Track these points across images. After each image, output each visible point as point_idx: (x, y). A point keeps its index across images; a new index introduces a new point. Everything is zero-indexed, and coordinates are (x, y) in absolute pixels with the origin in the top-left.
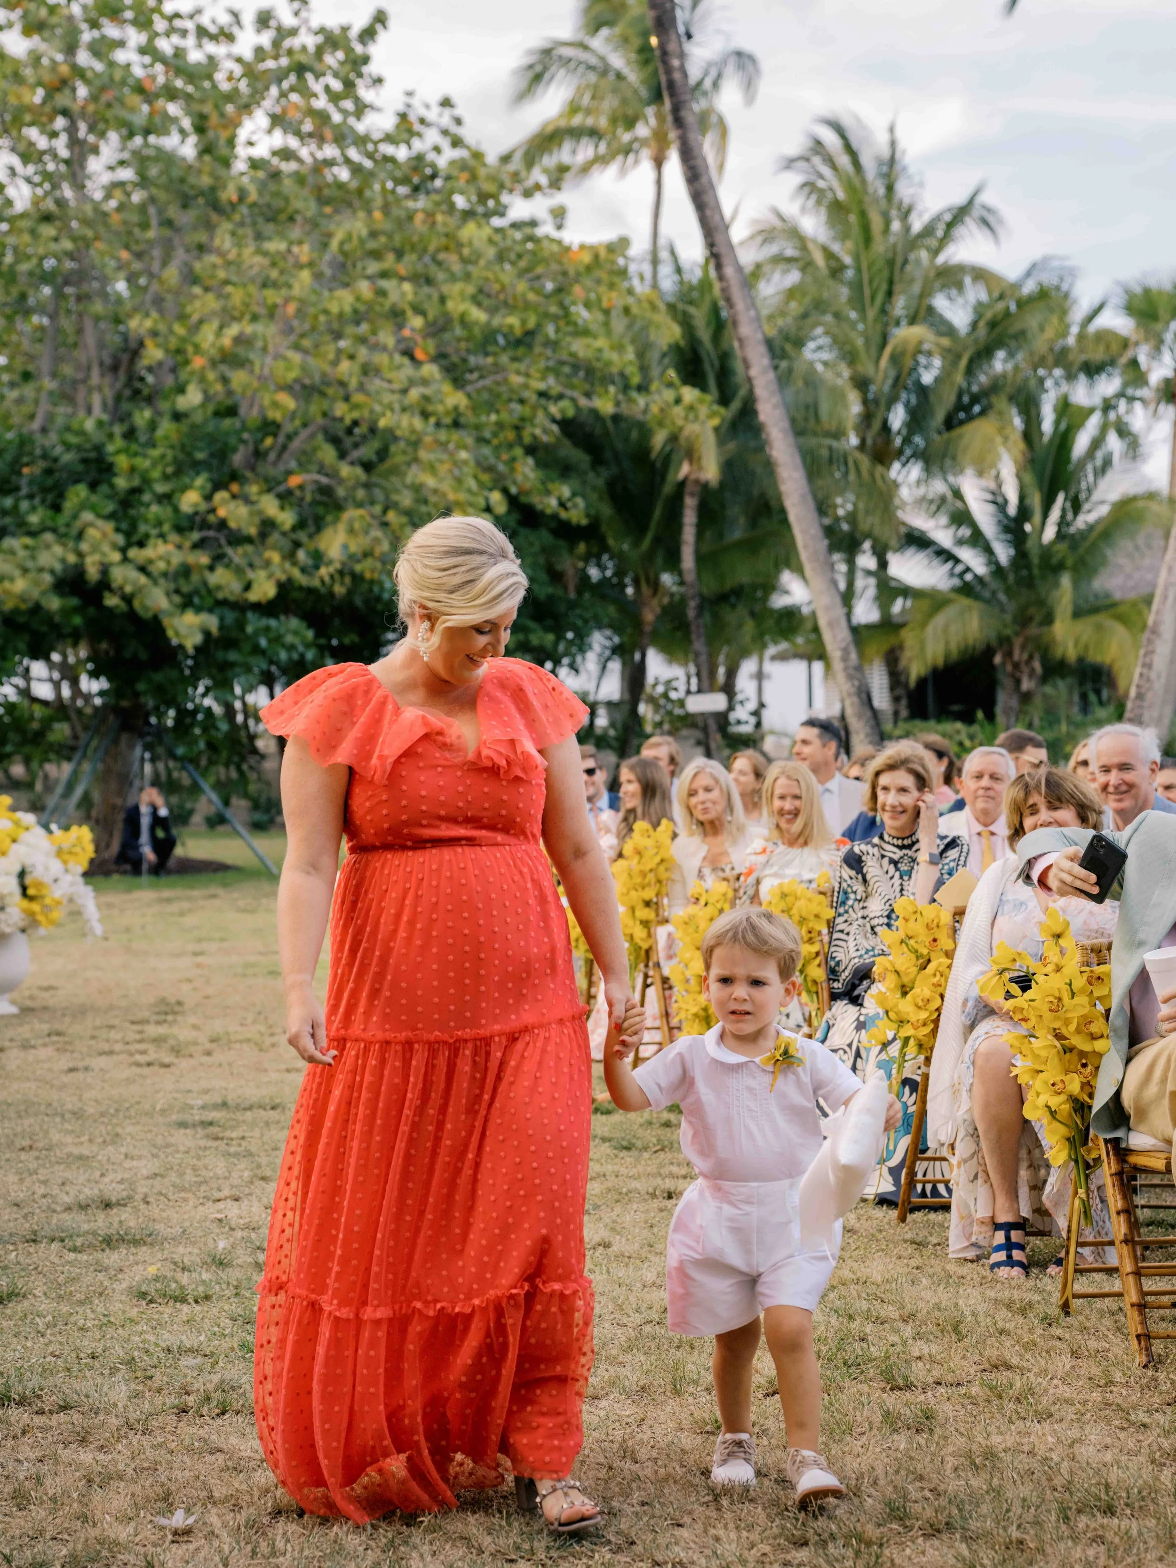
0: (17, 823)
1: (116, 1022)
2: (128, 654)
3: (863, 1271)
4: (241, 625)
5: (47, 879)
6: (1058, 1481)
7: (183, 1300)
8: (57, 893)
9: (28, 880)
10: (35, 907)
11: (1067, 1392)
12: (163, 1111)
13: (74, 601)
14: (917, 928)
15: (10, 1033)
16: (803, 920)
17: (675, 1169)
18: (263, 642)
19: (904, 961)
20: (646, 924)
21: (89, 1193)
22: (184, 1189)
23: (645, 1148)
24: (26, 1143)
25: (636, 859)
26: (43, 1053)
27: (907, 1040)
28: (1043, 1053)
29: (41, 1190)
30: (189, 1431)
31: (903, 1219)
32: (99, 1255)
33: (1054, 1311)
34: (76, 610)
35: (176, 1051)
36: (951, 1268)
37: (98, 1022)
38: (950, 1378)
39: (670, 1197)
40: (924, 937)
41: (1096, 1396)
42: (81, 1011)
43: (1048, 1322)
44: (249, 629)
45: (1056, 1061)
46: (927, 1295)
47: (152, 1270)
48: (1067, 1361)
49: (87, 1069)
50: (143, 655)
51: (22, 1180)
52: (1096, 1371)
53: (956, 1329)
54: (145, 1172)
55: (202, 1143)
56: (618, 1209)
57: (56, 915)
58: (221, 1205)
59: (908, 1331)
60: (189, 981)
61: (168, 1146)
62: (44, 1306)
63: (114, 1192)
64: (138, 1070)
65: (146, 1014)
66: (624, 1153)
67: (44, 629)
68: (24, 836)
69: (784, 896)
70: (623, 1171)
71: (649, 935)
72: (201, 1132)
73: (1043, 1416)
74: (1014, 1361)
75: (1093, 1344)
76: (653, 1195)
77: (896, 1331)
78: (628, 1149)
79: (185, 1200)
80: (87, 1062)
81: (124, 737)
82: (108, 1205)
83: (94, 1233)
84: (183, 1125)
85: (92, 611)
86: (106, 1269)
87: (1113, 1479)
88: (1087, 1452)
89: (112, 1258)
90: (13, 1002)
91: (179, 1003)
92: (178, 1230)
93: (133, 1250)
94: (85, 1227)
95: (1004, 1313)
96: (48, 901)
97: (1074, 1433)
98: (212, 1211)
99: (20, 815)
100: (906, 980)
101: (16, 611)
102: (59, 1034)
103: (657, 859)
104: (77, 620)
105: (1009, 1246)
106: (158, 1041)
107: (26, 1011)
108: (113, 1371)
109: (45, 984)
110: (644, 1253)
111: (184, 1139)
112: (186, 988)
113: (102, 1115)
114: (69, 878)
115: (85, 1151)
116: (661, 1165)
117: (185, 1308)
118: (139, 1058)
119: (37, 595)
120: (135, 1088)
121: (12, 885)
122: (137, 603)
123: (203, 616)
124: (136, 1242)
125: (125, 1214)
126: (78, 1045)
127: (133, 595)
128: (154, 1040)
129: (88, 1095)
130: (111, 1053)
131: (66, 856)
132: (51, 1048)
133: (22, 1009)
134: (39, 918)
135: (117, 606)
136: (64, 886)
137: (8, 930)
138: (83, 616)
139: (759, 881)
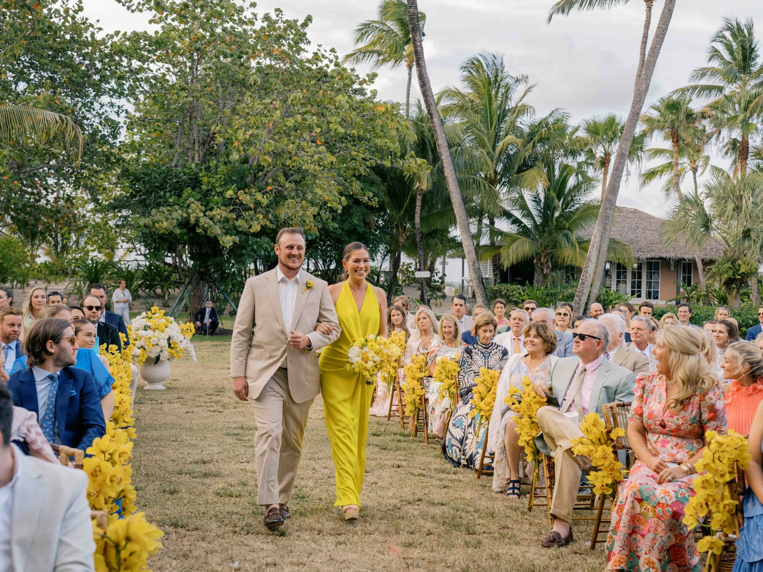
0: (167, 320)
1: (201, 394)
2: (204, 251)
3: (463, 495)
4: (247, 241)
5: (178, 341)
6: (518, 564)
7: (232, 496)
8: (182, 346)
9: (171, 342)
10: (173, 351)
11: (526, 536)
12: (221, 429)
13: (185, 230)
14: (487, 377)
15: (164, 397)
16: (449, 371)
17: (401, 457)
18: (255, 247)
19: (481, 388)
20: (394, 368)
21: (198, 458)
22: (230, 458)
23: (391, 449)
24: (174, 439)
26: (176, 405)
27: (482, 416)
28: (525, 423)
29: (181, 456)
30: (237, 538)
31: (479, 477)
32: (203, 480)
33: (526, 510)
34: (186, 234)
35: (224, 406)
36: (493, 495)
37: (195, 395)
38: (488, 531)
39: (399, 467)
40: (489, 381)
41: (536, 538)
42: (188, 389)
43: (523, 513)
44: (250, 242)
45: (529, 426)
46: (484, 504)
47: (221, 486)
48: (528, 526)
49: (193, 412)
50: (210, 252)
51: (174, 452)
52: (537, 530)
53: (492, 515)
54: (216, 451)
55: (235, 442)
56: (380, 470)
57: (180, 354)
58: (243, 464)
59: (476, 515)
61: (224, 442)
62: (186, 496)
63: (207, 458)
64: (211, 413)
65: (212, 392)
66: (383, 451)
67: (174, 241)
68: (170, 325)
69: (443, 362)
70: (383, 457)
71: (396, 372)
72: (235, 438)
73: (518, 544)
74: (510, 526)
75: (537, 521)
76: (393, 466)
77: (472, 515)
78: (385, 449)
79: (231, 462)
80: (192, 410)
81: (201, 282)
82: (204, 462)
83: (201, 472)
84: (228, 435)
85: (192, 235)
86: (205, 484)
87: (535, 563)
88: (529, 555)
89: (208, 481)
90: (164, 385)
91: (224, 388)
92: (228, 472)
93: (214, 478)
94: (198, 470)
95: (509, 510)
96: (178, 349)
97: (526, 549)
98: (240, 466)
99: (169, 317)
100: (483, 395)
101: (164, 234)
102: (181, 398)
104: (186, 237)
105: (514, 488)
106: (217, 402)
107: (169, 389)
108: (211, 518)
109: (174, 378)
110: (389, 486)
111: (229, 440)
112: (225, 382)
113: (200, 430)
114: (185, 341)
115: (195, 442)
116: (396, 456)
117: (233, 499)
118: (210, 408)
119: (171, 228)
120: (210, 420)
121: (165, 343)
122: (209, 232)
123: (233, 237)
124: (215, 476)
125: (210, 466)
126: (188, 403)
127: (207, 228)
128: (216, 402)
129: (194, 422)
130: (201, 406)
131: (185, 333)
132: (179, 403)
133: (167, 388)
134: (174, 355)
135: (201, 232)
136: (184, 344)
137: (163, 359)
138: (188, 236)
139: (436, 356)
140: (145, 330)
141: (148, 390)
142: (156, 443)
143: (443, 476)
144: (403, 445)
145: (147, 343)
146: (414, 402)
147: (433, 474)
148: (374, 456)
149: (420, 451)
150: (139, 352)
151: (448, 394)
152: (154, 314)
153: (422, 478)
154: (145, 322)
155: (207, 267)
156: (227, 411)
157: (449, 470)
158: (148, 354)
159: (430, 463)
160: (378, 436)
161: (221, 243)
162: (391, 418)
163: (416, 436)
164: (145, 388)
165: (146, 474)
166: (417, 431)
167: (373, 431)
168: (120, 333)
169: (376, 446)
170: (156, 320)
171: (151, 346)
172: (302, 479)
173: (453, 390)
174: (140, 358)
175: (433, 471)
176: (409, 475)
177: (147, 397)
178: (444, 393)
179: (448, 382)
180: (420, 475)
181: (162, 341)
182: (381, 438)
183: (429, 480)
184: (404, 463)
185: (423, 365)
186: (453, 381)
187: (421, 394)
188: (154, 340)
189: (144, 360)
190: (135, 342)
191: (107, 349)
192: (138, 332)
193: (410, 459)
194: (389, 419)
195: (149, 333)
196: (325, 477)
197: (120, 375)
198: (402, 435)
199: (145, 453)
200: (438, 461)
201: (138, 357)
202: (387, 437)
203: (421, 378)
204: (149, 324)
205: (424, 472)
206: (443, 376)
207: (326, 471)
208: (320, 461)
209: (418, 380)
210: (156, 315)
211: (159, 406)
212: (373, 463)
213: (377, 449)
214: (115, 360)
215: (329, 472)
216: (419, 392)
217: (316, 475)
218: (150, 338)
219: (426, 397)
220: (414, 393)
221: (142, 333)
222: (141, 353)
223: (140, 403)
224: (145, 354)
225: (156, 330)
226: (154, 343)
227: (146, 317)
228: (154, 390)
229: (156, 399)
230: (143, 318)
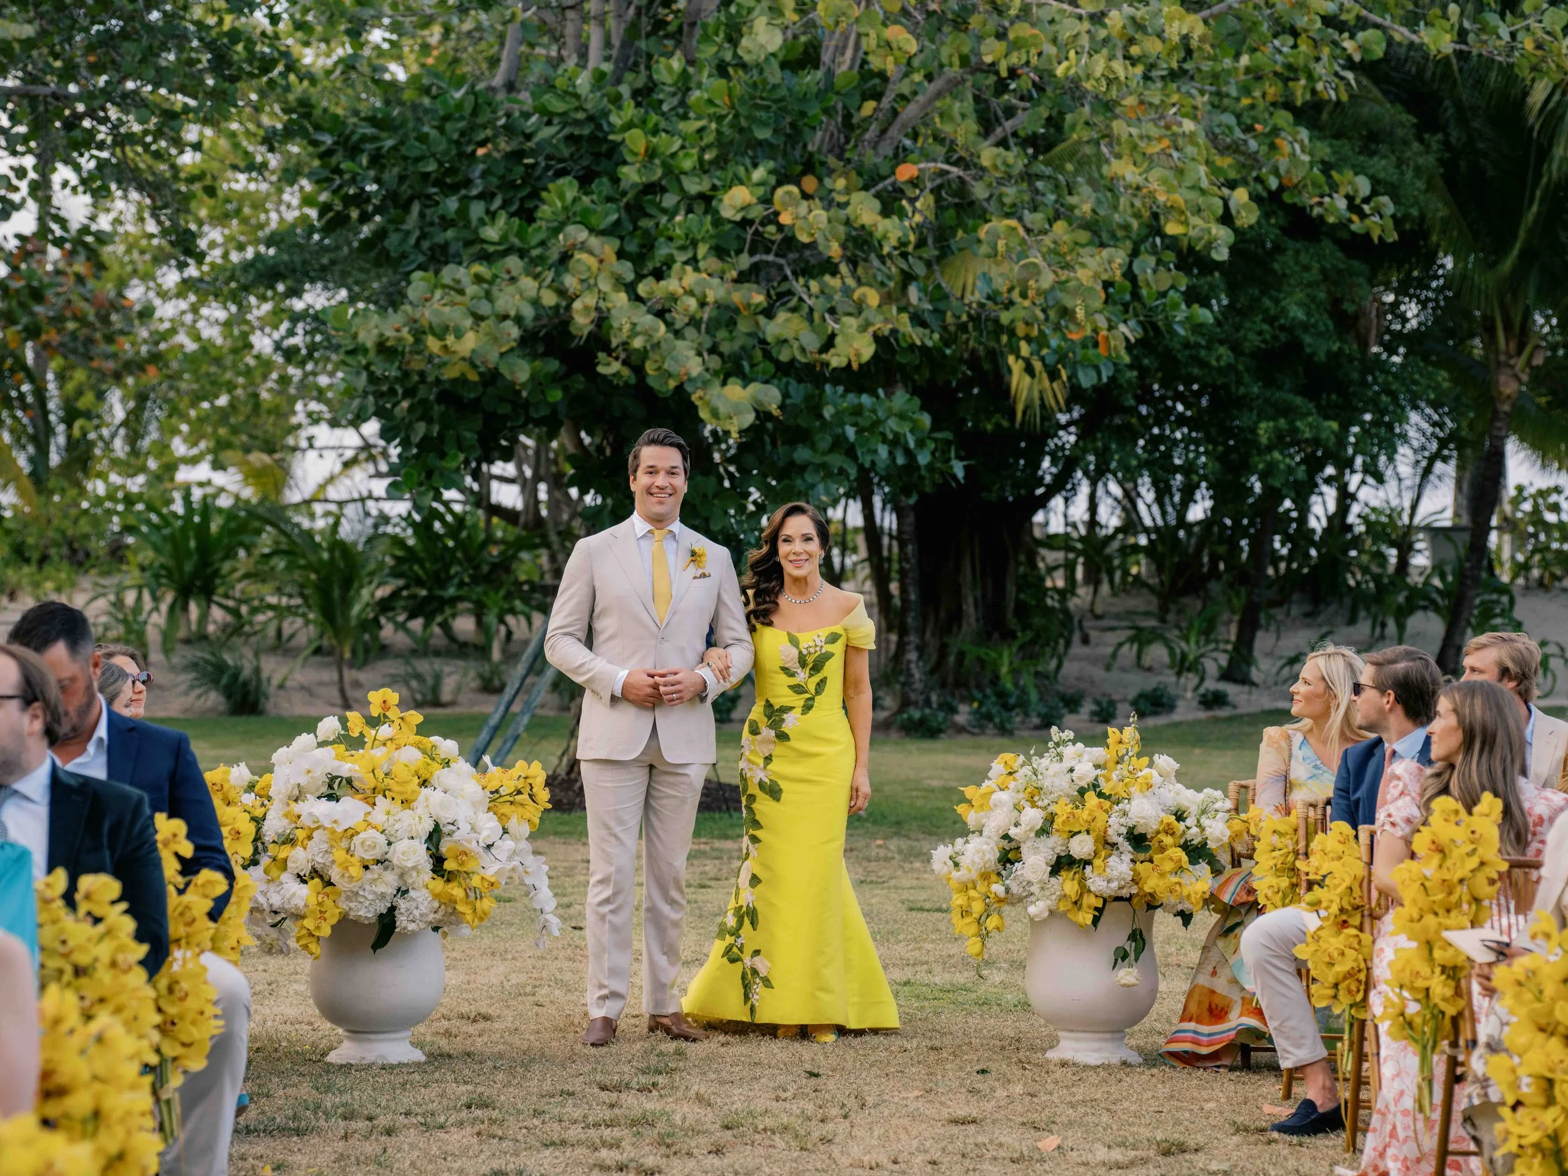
0: (430, 754)
1: (577, 1085)
4: (814, 406)
5: (475, 846)
8: (491, 868)
9: (445, 847)
10: (456, 891)
13: (554, 365)
15: (407, 1100)
18: (850, 432)
20: (1451, 972)
25: (1436, 859)
26: (455, 1138)
34: (556, 379)
35: (664, 1143)
37: (547, 1086)
42: (524, 1062)
44: (828, 412)
57: (486, 904)
65: (625, 1073)
67: (504, 409)
68: (441, 776)
71: (1458, 993)
80: (520, 1162)
85: (579, 382)
90: (418, 1044)
96: (475, 881)
99: (435, 740)
101: (462, 381)
102: (484, 1105)
103: (1473, 862)
104: (556, 395)
106: (641, 1122)
107: (438, 1058)
114: (508, 844)
119: (493, 357)
121: (414, 854)
122: (650, 368)
123: (754, 387)
126: (512, 1127)
127: (644, 354)
128: (634, 1123)
130: (563, 1143)
131: (506, 809)
132: (469, 1130)
133: (430, 1055)
134: (460, 908)
135: (617, 374)
136: (503, 857)
137: (412, 927)
138: (565, 389)
140: (332, 797)
141: (346, 1068)
145: (340, 855)
146: (1552, 1149)
150: (302, 895)
152: (374, 722)
154: (332, 761)
156: (678, 1169)
158: (344, 906)
161: (703, 414)
164: (332, 1057)
168: (160, 819)
170: (379, 753)
171: (355, 870)
174: (309, 923)
177: (329, 1101)
181: (401, 846)
188: (370, 843)
189: (326, 931)
190: (284, 852)
191: (69, 899)
192: (297, 808)
195: (349, 809)
201: (299, 917)
204: (346, 768)
210: (385, 731)
211: (370, 1148)
214: (104, 951)
218: (351, 834)
220: (1550, 1102)
221: (317, 809)
222: (313, 901)
223: (298, 1132)
224: (329, 903)
225: (379, 799)
226: (369, 856)
227: (338, 740)
228: (370, 1066)
229: (371, 1109)
230: (322, 744)
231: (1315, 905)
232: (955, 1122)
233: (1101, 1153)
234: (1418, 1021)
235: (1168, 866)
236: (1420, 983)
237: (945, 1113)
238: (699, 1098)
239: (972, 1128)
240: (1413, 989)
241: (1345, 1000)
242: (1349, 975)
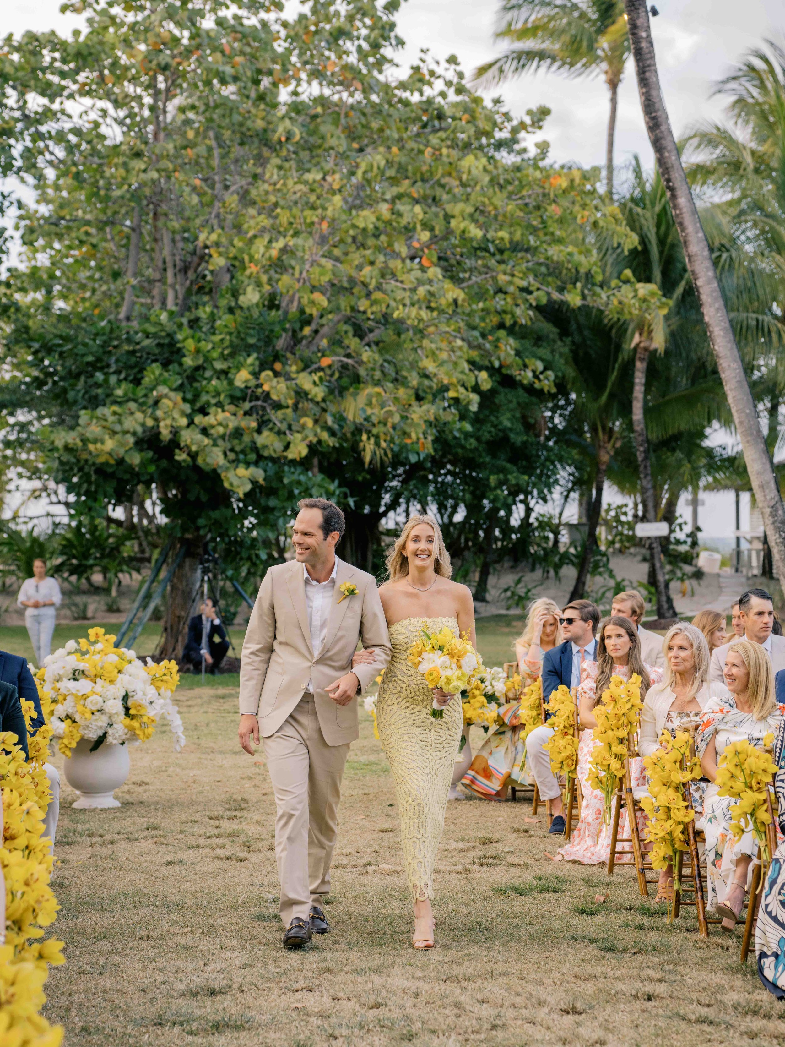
0: (121, 657)
1: (197, 817)
2: (192, 497)
4: (280, 477)
5: (145, 702)
8: (153, 713)
9: (130, 703)
10: (135, 724)
12: (244, 903)
13: (151, 455)
15: (117, 826)
16: (753, 773)
17: (651, 973)
20: (619, 757)
21: (197, 981)
22: (269, 980)
23: (625, 950)
24: (144, 933)
25: (613, 704)
26: (146, 845)
29: (160, 978)
32: (210, 1038)
34: (152, 462)
35: (247, 846)
37: (184, 818)
39: (649, 999)
42: (169, 806)
49: (181, 862)
50: (204, 498)
51: (145, 967)
54: (237, 963)
56: (609, 1009)
57: (150, 730)
58: (299, 995)
60: (250, 778)
61: (253, 938)
63: (218, 983)
64: (221, 864)
65: (219, 811)
66: (608, 955)
67: (127, 477)
68: (128, 668)
69: (737, 753)
70: (610, 973)
71: (623, 766)
76: (636, 997)
78: (610, 950)
79: (271, 989)
80: (179, 856)
81: (188, 562)
82: (213, 993)
85: (164, 463)
89: (221, 1041)
90: (116, 798)
91: (244, 800)
92: (267, 1017)
93: (236, 1035)
94: (198, 1013)
96: (145, 719)
98: (292, 1000)
99: (124, 650)
101: (107, 464)
102: (155, 828)
103: (629, 705)
104: (152, 469)
106: (232, 835)
107: (127, 805)
109: (138, 780)
112: (248, 784)
113: (198, 907)
114: (162, 701)
115: (189, 941)
116: (642, 969)
118: (218, 852)
119: (121, 452)
120: (219, 881)
121: (116, 707)
123: (251, 469)
124: (238, 1028)
125: (226, 1002)
126: (170, 839)
127: (197, 453)
128: (229, 836)
129: (185, 887)
130: (198, 846)
131: (159, 684)
132: (150, 841)
133: (123, 803)
134: (138, 732)
135: (184, 461)
136: (158, 707)
137: (114, 742)
138: (158, 467)
139: (716, 732)
140: (75, 679)
141: (83, 811)
142: (102, 945)
143: (757, 1024)
144: (652, 937)
145: (80, 708)
146: (670, 839)
147: (731, 1017)
148: (589, 969)
149: (693, 955)
150: (62, 727)
151: (751, 826)
152: (94, 643)
153: (705, 1027)
154: (74, 662)
155: (198, 529)
156: (255, 858)
157: (766, 1005)
158: (82, 732)
159: (720, 989)
160: (592, 914)
161: (226, 484)
162: (616, 869)
163: (677, 915)
164: (75, 805)
165: (83, 1029)
166: (678, 903)
167: (581, 904)
168: (22, 700)
169: (592, 941)
170: (97, 657)
171: (88, 715)
172: (433, 1032)
173: (764, 816)
174: (66, 741)
175: (730, 1010)
176: (676, 1022)
177: (80, 827)
178: (743, 823)
179: (750, 797)
180: (702, 1021)
181: (110, 703)
182: (599, 919)
183: (724, 1033)
184: (661, 989)
185: (688, 753)
186: (763, 796)
187: (687, 820)
188: (94, 701)
189: (74, 745)
190: (53, 707)
192: (58, 685)
193: (672, 978)
194: (611, 871)
195: (84, 685)
196: (486, 1026)
197: (25, 807)
198: (646, 911)
199: (81, 973)
200: (738, 982)
201: (60, 738)
202: (612, 917)
203: (684, 784)
204: (82, 665)
205: (710, 1013)
206: (739, 785)
207: (486, 1011)
208: (470, 986)
209: (677, 789)
210: (99, 646)
211: (106, 851)
212: (590, 988)
213: (593, 950)
214: (12, 767)
215: (494, 1012)
216: (679, 815)
217: (465, 1022)
218: (85, 697)
219: (698, 826)
220: (669, 818)
221: (68, 685)
222: (67, 731)
223: (68, 844)
224: (75, 731)
225: (98, 680)
226: (94, 708)
227: (76, 651)
228: (94, 810)
229: (101, 831)
230: (69, 653)
231: (553, 725)
232: (383, 831)
233: (454, 845)
234: (604, 780)
235: (478, 705)
236: (606, 763)
237: (378, 827)
238: (258, 822)
239: (391, 834)
240: (602, 765)
241: (566, 769)
242: (568, 757)
